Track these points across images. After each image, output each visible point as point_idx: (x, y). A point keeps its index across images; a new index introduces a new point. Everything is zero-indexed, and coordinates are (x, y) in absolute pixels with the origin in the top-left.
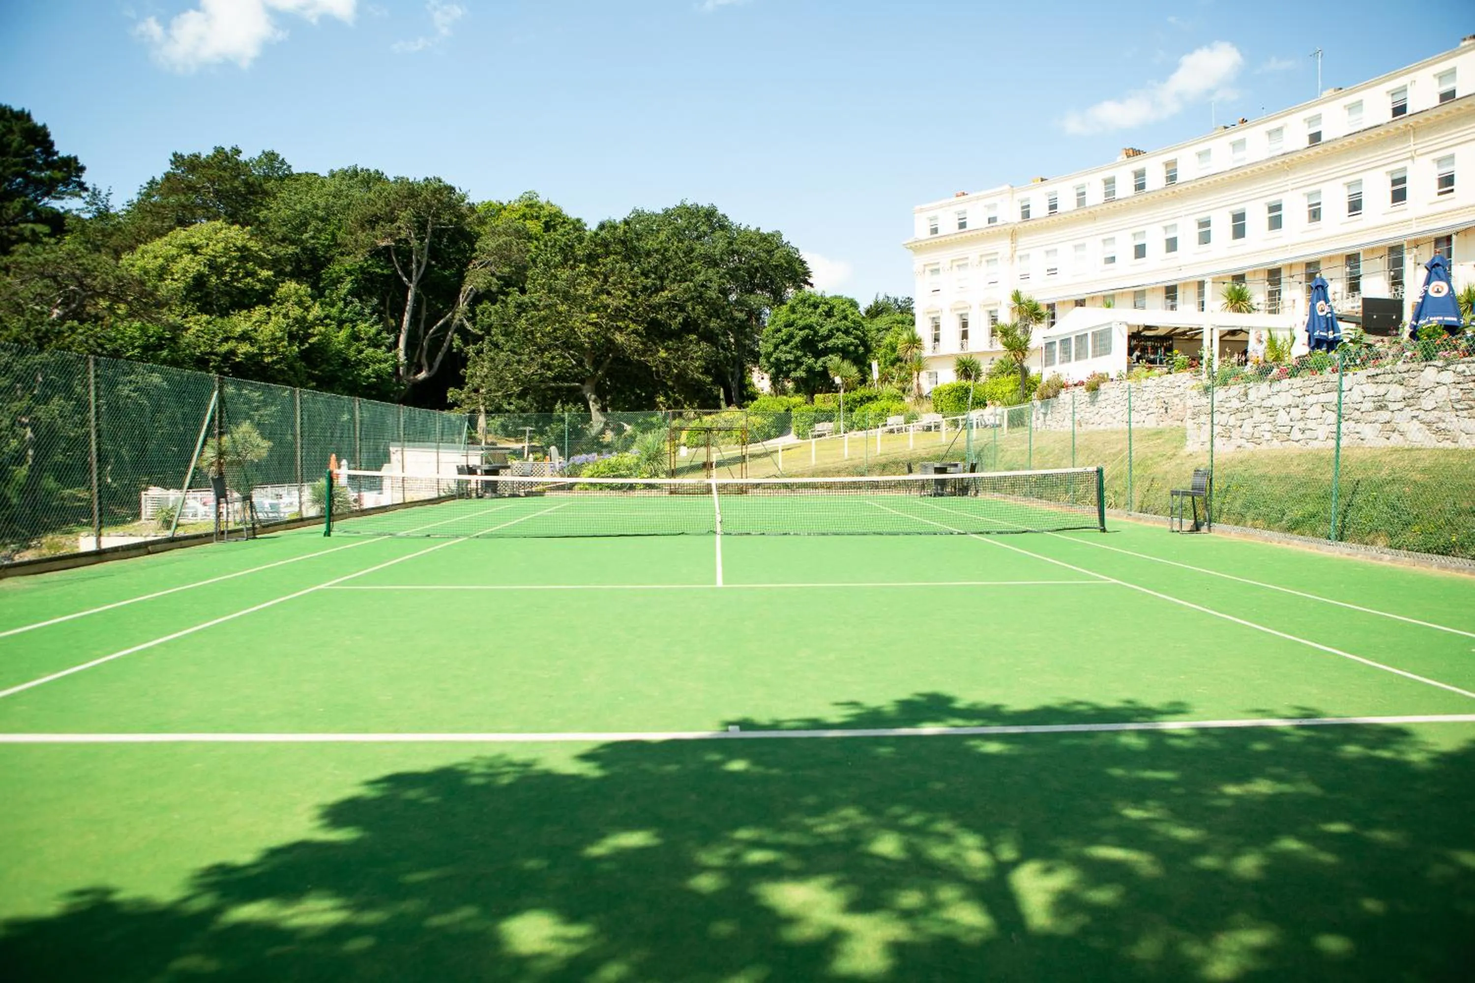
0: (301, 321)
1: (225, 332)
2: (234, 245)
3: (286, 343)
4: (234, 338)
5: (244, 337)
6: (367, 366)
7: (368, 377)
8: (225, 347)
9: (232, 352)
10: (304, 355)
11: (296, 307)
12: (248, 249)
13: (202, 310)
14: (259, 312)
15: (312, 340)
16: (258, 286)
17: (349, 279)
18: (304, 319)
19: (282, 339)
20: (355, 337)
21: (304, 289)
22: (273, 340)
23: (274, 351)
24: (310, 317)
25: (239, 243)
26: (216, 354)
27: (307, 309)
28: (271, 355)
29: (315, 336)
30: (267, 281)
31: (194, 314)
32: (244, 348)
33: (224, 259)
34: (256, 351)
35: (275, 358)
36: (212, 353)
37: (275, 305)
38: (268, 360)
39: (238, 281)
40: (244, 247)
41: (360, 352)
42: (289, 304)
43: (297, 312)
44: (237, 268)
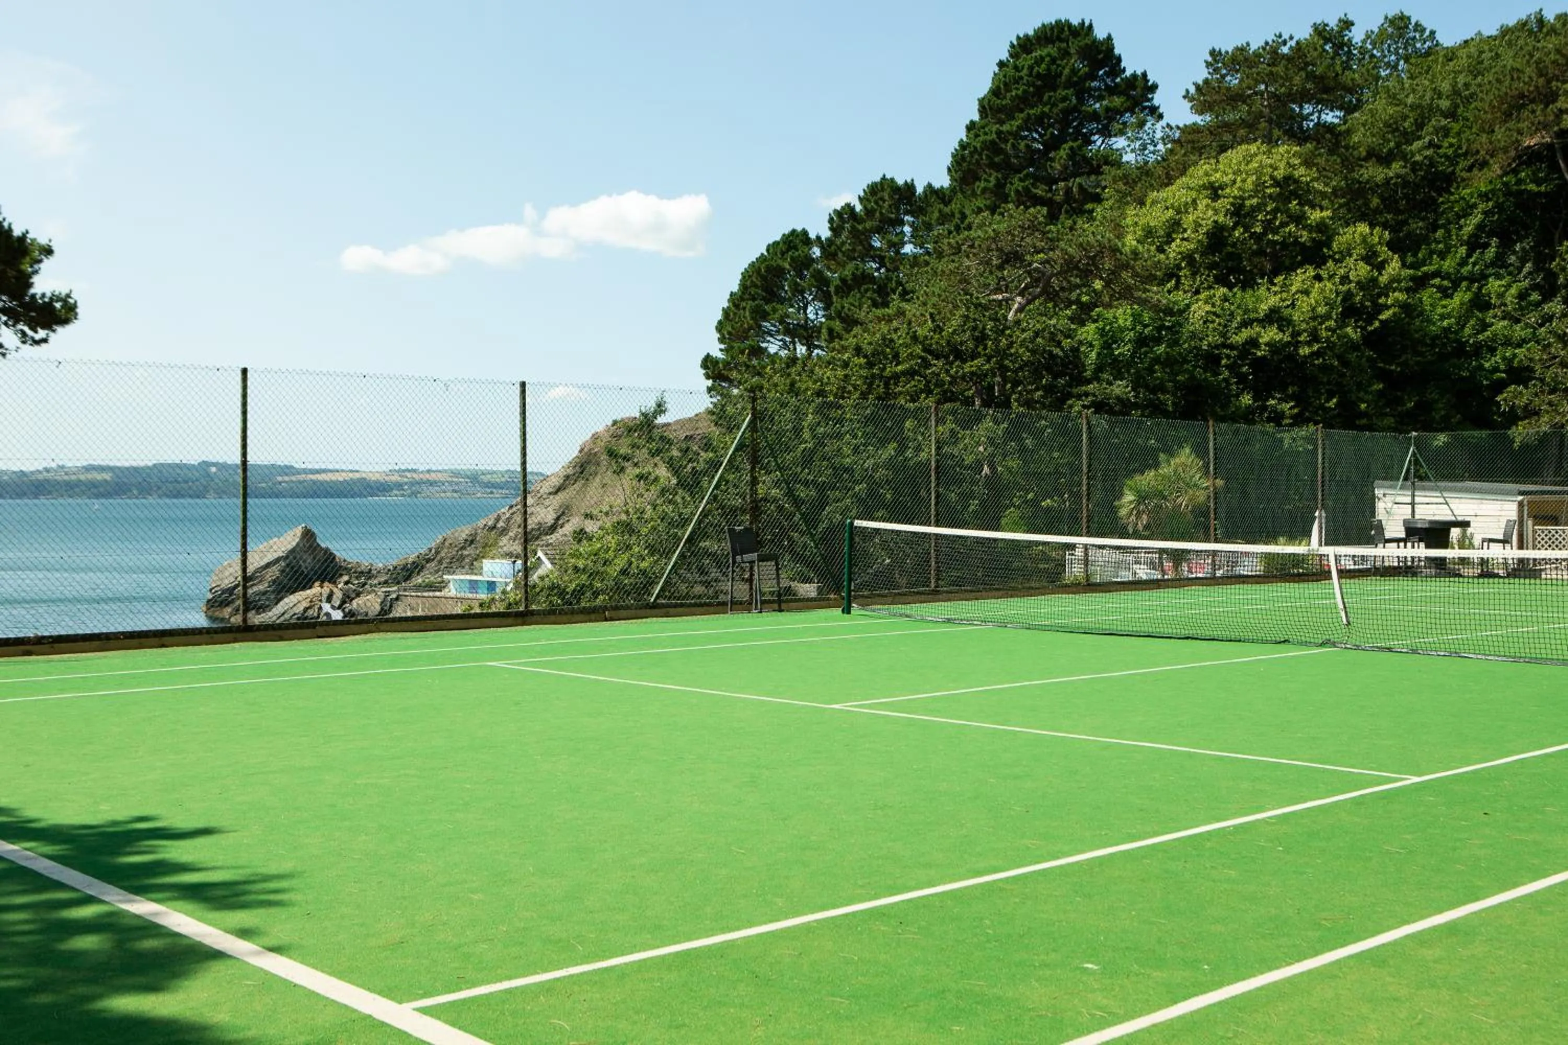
0: (1368, 286)
1: (1246, 311)
2: (1272, 177)
3: (1332, 323)
4: (1257, 320)
5: (1274, 317)
6: (1492, 351)
7: (1496, 369)
8: (1245, 334)
9: (1253, 342)
10: (1370, 340)
11: (1361, 264)
12: (1296, 181)
13: (1222, 280)
14: (1300, 278)
15: (1385, 315)
16: (1305, 236)
17: (1482, 206)
18: (1374, 280)
19: (1327, 317)
20: (1480, 303)
21: (1379, 236)
22: (1314, 318)
23: (1315, 337)
24: (1384, 279)
25: (1280, 174)
26: (1232, 347)
27: (1381, 267)
28: (1309, 343)
29: (1387, 307)
30: (1321, 227)
31: (1210, 287)
32: (1270, 334)
33: (1255, 201)
34: (1287, 338)
35: (1316, 347)
36: (1224, 345)
37: (1330, 263)
38: (1305, 351)
39: (1275, 231)
40: (1288, 179)
41: (1485, 326)
42: (1350, 261)
43: (1363, 270)
44: (1275, 211)
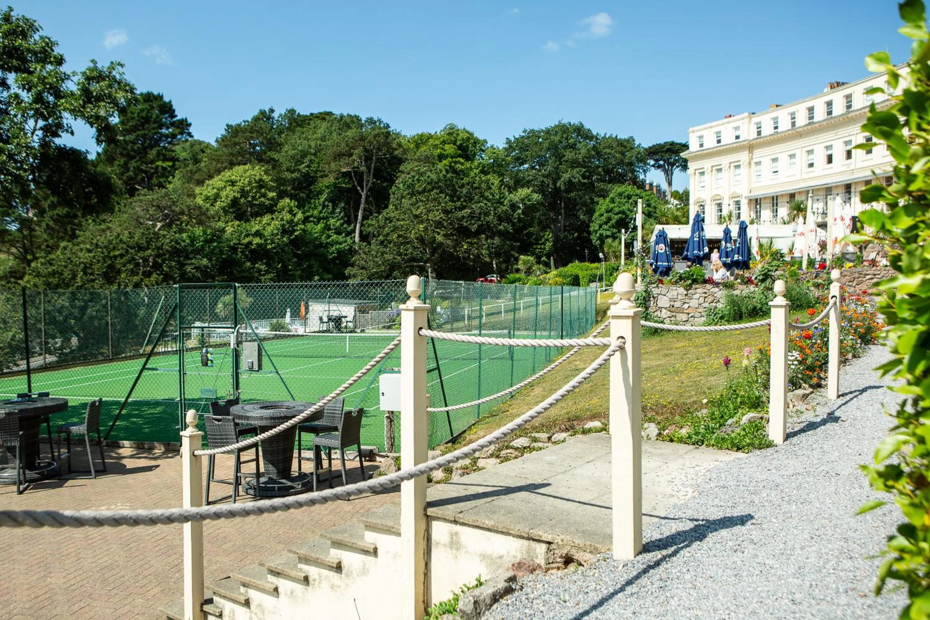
0: (291, 222)
1: (247, 231)
2: (255, 179)
3: (279, 237)
4: (252, 235)
5: (258, 234)
6: (332, 246)
7: (333, 253)
8: (247, 240)
9: (250, 243)
10: (293, 242)
11: (288, 214)
12: (263, 181)
13: (236, 218)
14: (266, 219)
15: (296, 233)
16: (267, 203)
17: (327, 191)
18: (292, 221)
19: (277, 234)
20: (327, 228)
21: (293, 203)
22: (272, 235)
23: (273, 242)
24: (296, 220)
25: (257, 178)
26: (242, 245)
27: (295, 215)
28: (271, 244)
29: (298, 230)
30: (272, 199)
31: (232, 221)
32: (257, 240)
33: (248, 188)
34: (263, 242)
35: (273, 246)
36: (239, 244)
37: (276, 213)
38: (269, 247)
39: (256, 200)
40: (261, 180)
41: (329, 237)
42: (284, 213)
43: (288, 217)
44: (257, 192)
